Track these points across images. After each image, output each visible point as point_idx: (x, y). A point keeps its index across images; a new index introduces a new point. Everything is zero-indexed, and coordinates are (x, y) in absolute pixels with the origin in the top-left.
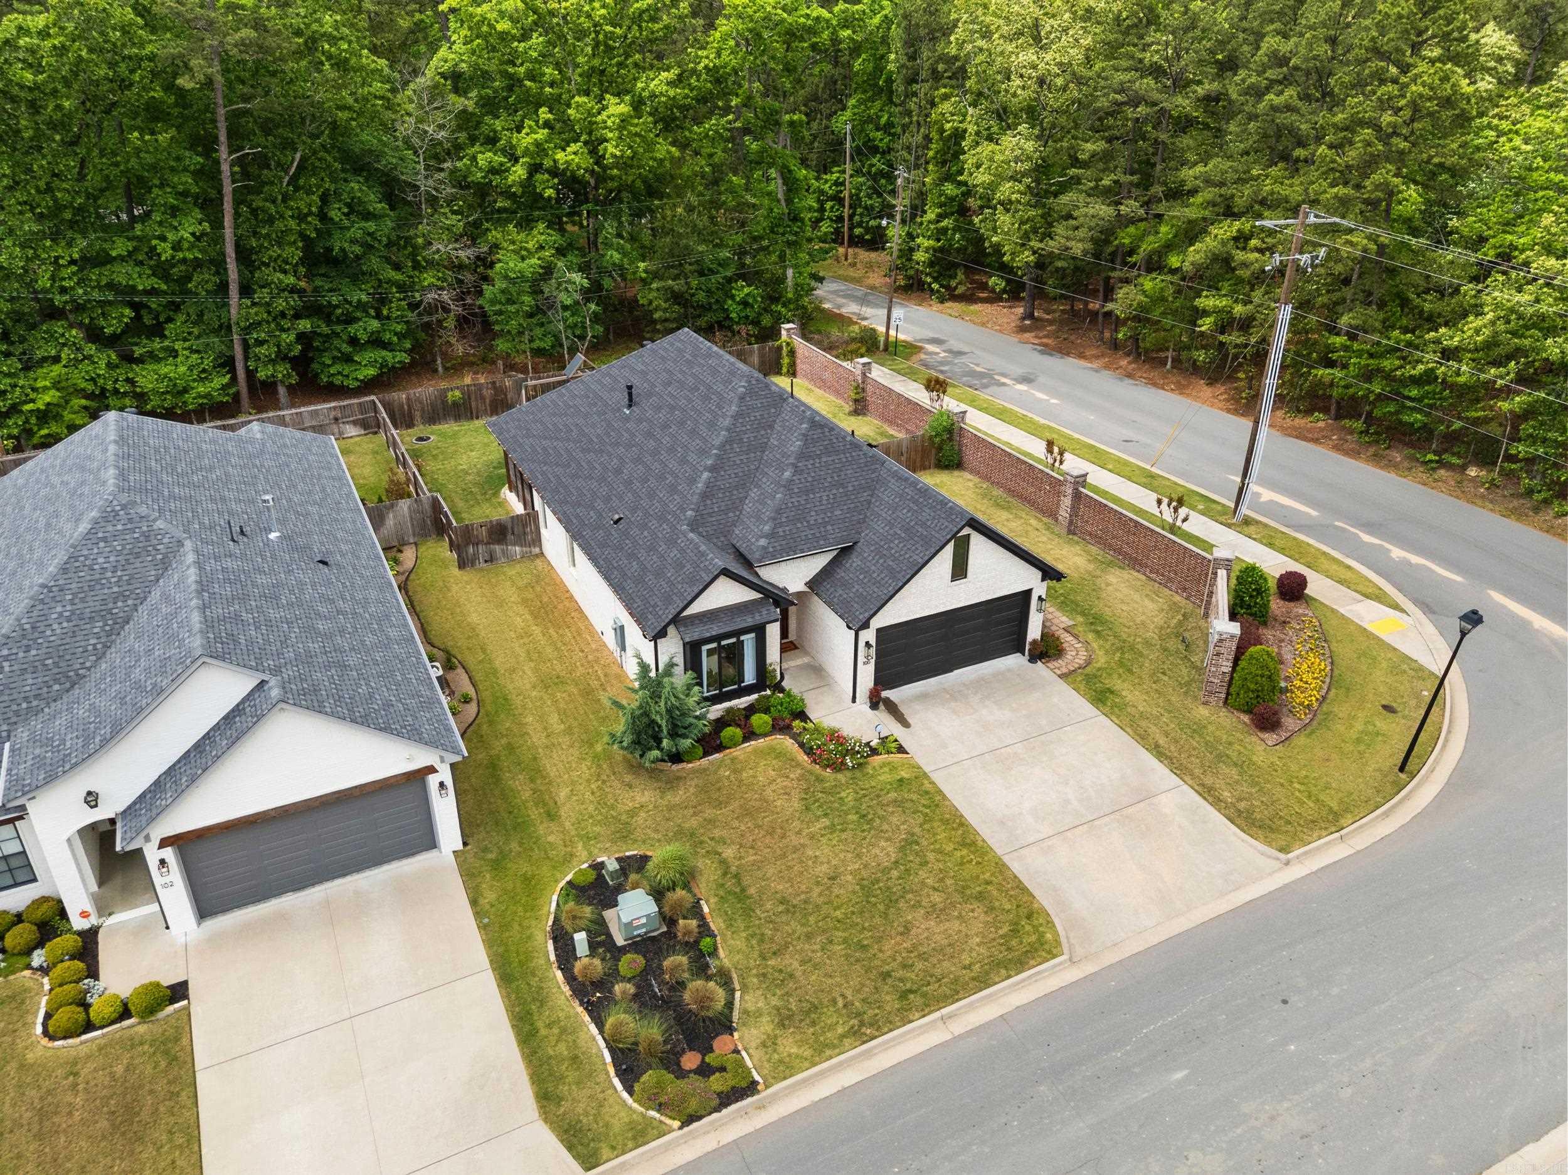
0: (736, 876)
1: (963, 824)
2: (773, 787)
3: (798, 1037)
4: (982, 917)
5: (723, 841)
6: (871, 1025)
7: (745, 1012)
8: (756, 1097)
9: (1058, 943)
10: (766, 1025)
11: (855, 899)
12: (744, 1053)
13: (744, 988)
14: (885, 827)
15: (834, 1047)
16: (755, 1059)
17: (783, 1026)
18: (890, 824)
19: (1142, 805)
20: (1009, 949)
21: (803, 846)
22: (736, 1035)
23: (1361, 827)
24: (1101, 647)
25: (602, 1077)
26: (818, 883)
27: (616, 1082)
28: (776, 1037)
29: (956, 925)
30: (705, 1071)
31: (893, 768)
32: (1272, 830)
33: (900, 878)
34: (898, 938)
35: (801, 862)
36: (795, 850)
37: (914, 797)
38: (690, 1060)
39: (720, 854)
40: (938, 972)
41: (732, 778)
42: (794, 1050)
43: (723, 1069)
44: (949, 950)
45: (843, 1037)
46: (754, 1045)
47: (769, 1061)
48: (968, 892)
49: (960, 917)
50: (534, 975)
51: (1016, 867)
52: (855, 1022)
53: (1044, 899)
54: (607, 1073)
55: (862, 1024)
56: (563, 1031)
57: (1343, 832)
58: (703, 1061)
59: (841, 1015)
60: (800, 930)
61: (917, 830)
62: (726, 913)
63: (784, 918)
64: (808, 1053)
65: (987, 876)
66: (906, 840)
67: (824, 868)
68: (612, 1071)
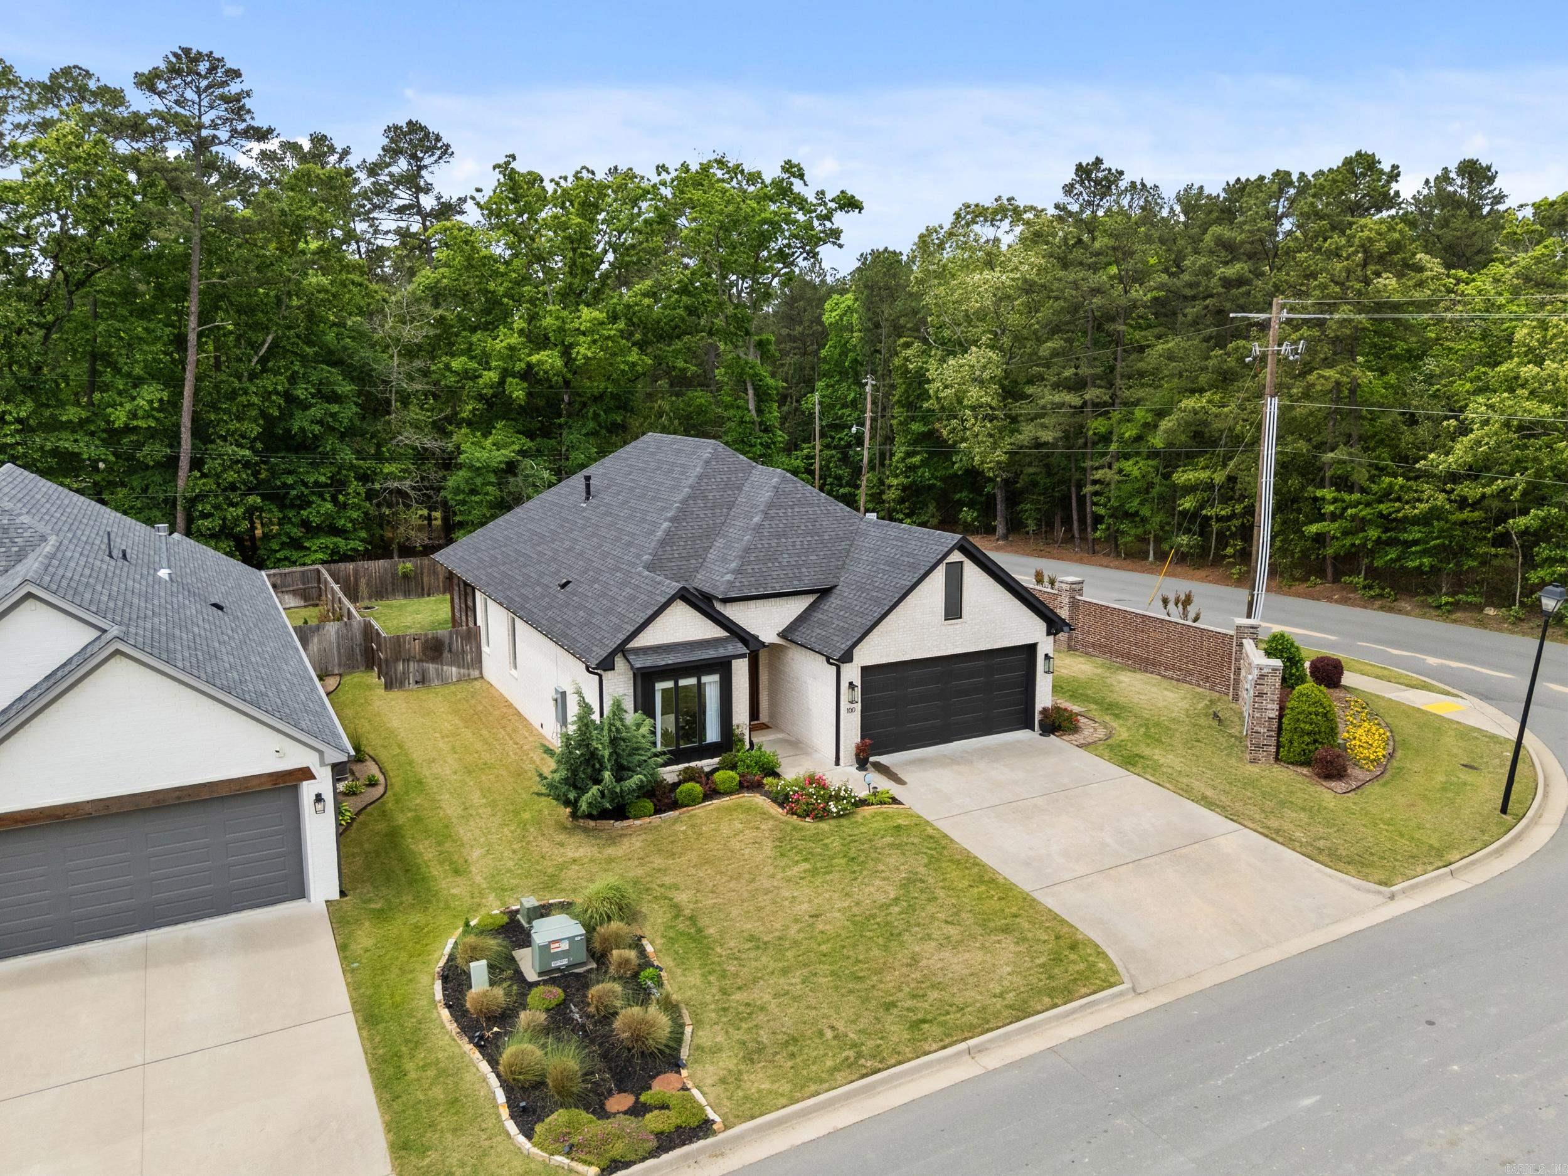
0: (692, 919)
1: (977, 863)
2: (741, 837)
3: (771, 1072)
4: (1012, 947)
5: (676, 887)
6: (874, 1057)
7: (699, 1048)
8: (710, 1140)
9: (1115, 972)
10: (728, 1061)
11: (844, 934)
12: (695, 1092)
13: (698, 1023)
14: (881, 867)
15: (822, 1081)
16: (711, 1098)
17: (752, 1061)
18: (887, 865)
19: (1196, 846)
20: (1051, 977)
21: (778, 888)
22: (684, 1073)
23: (1473, 863)
24: (1121, 726)
25: (490, 1123)
26: (796, 921)
27: (511, 1127)
28: (740, 1072)
29: (979, 956)
30: (638, 1110)
31: (887, 817)
32: (1363, 865)
33: (901, 913)
34: (904, 970)
35: (774, 902)
36: (767, 892)
37: (916, 841)
38: (619, 1102)
39: (671, 899)
40: (959, 1001)
41: (690, 832)
42: (766, 1086)
43: (664, 1107)
44: (971, 980)
45: (835, 1069)
46: (709, 1081)
47: (730, 1098)
48: (991, 925)
49: (983, 947)
50: (410, 1015)
51: (1049, 901)
52: (851, 1053)
53: (1089, 931)
54: (499, 1116)
55: (859, 1055)
56: (443, 1073)
57: (1452, 867)
58: (637, 1101)
59: (830, 1047)
60: (772, 965)
61: (922, 870)
62: (677, 953)
63: (752, 955)
64: (786, 1087)
65: (1014, 910)
66: (908, 879)
67: (806, 906)
68: (505, 1112)
